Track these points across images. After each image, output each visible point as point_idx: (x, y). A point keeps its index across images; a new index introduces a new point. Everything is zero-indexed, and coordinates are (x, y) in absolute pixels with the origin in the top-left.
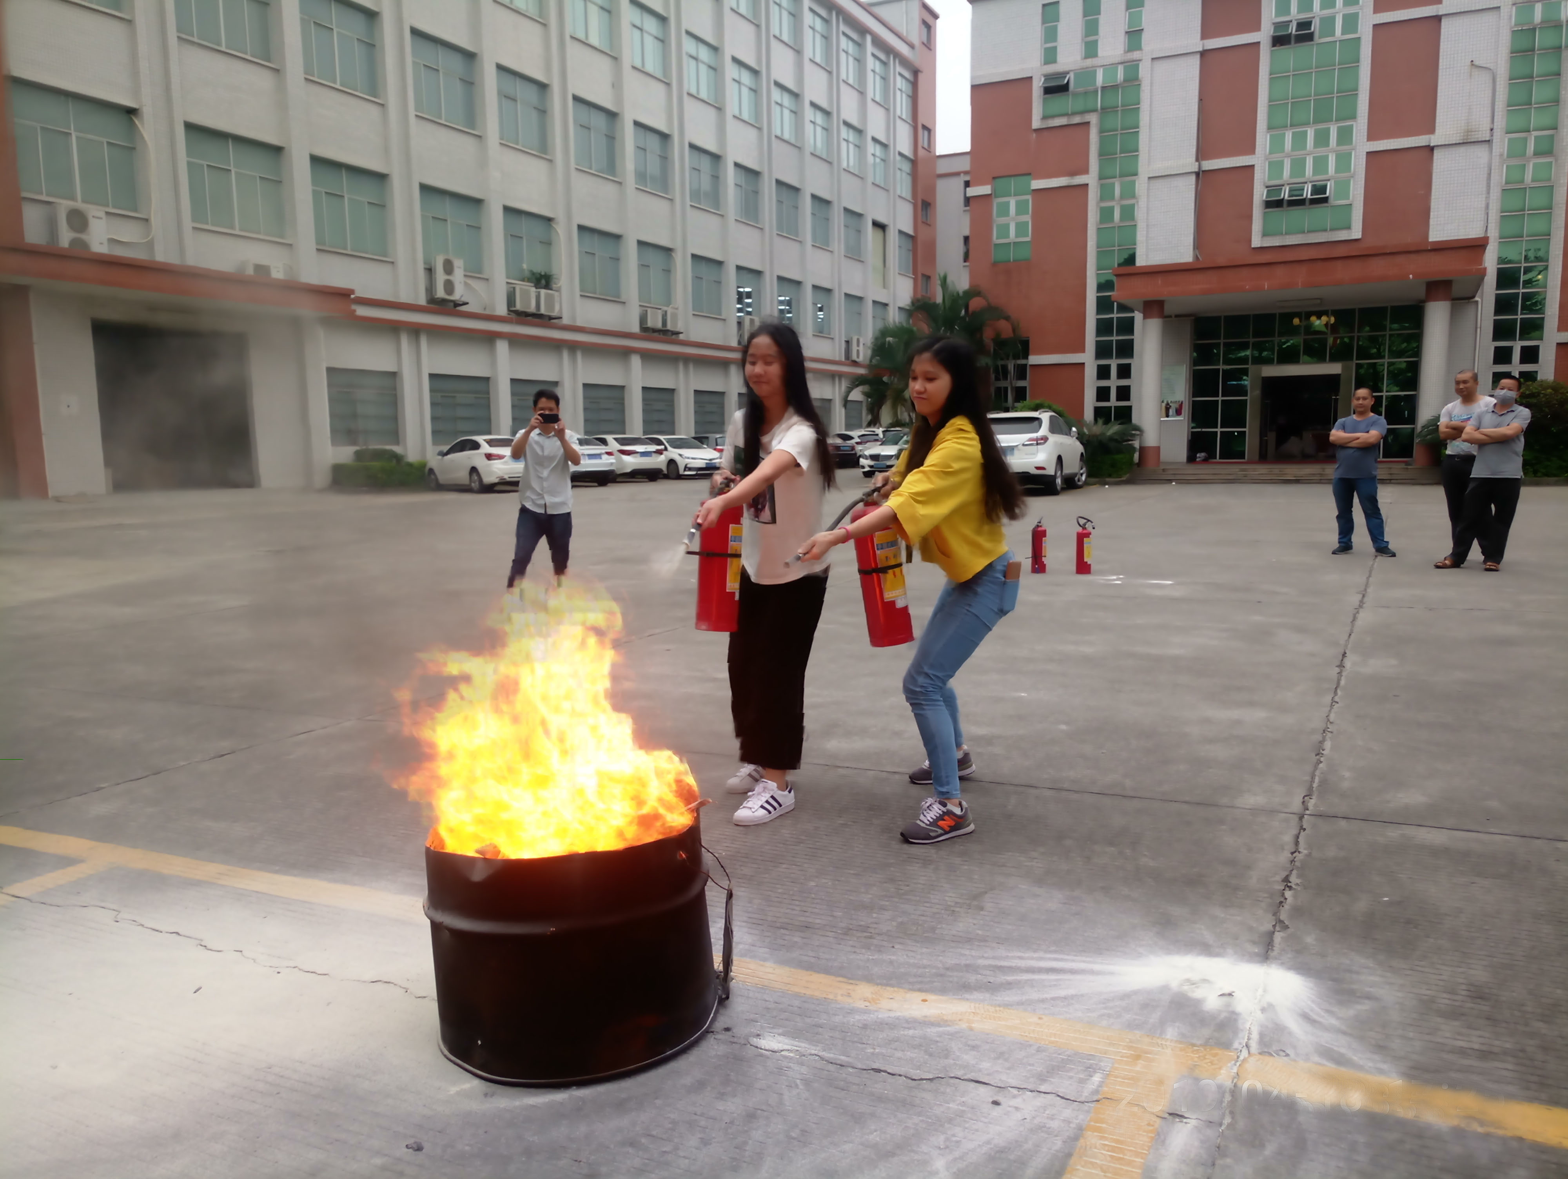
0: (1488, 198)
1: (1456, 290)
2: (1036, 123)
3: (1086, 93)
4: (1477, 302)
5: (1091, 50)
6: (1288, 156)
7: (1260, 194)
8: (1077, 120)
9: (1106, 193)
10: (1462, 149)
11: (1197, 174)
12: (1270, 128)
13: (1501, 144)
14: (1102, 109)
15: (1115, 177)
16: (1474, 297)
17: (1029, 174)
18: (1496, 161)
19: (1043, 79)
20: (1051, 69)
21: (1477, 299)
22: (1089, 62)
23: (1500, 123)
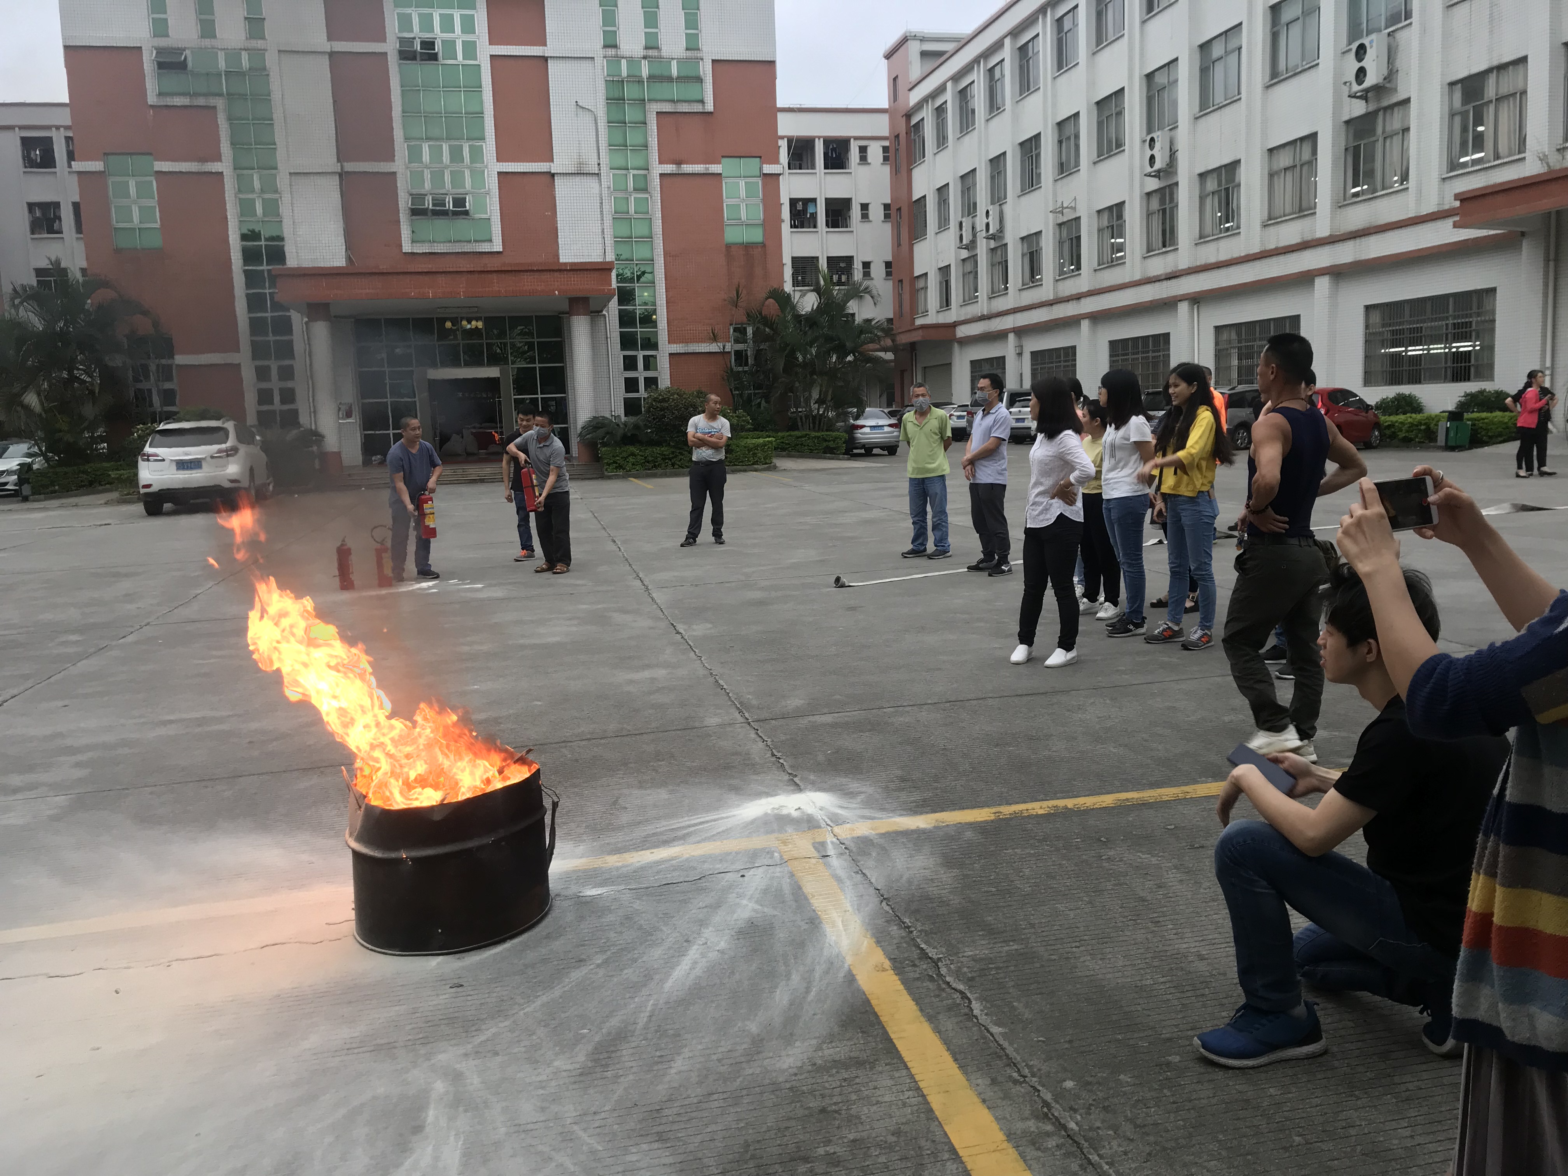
0: (602, 224)
1: (593, 306)
2: (152, 99)
3: (208, 74)
4: (605, 315)
5: (208, 29)
6: (427, 167)
7: (404, 202)
8: (201, 101)
9: (243, 185)
10: (578, 179)
11: (340, 175)
12: (407, 139)
13: (607, 177)
14: (228, 94)
15: (254, 169)
16: (602, 311)
17: (151, 154)
18: (605, 192)
19: (155, 52)
20: (163, 42)
21: (604, 312)
22: (207, 42)
23: (605, 160)
